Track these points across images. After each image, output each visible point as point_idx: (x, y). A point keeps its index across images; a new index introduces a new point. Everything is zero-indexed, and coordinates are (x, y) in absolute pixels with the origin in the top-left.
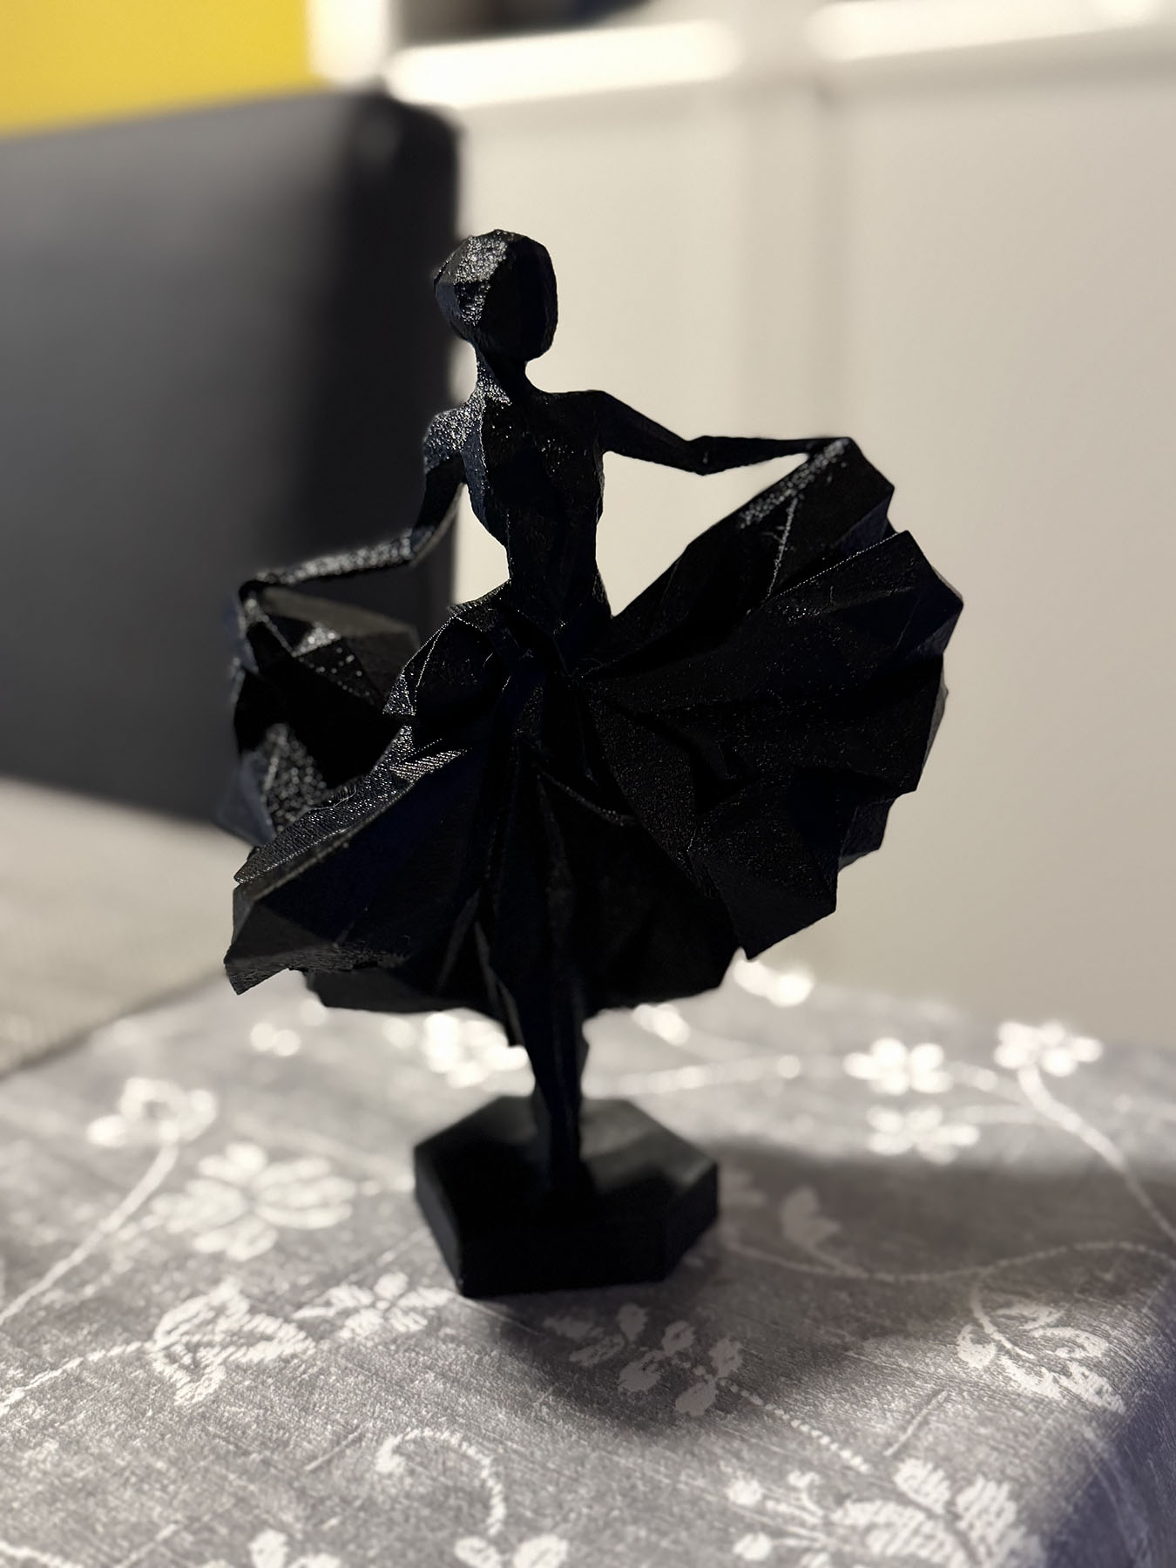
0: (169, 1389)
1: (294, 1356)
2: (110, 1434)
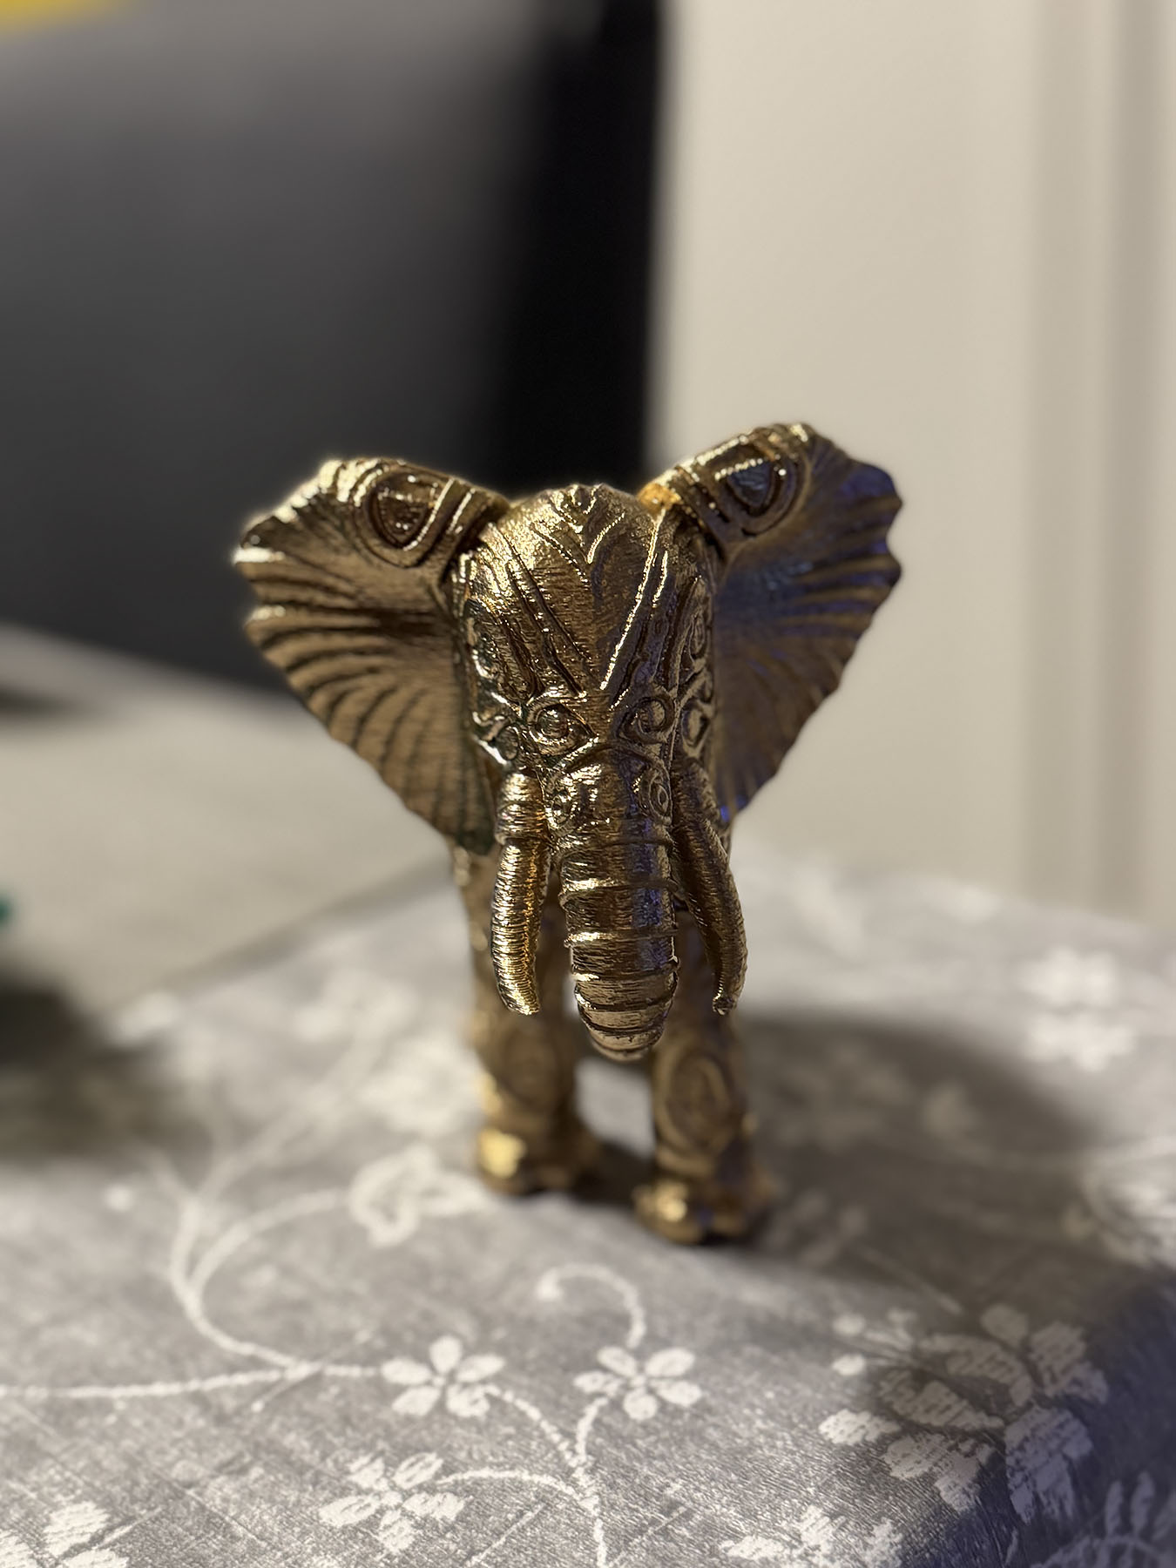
0: (367, 1232)
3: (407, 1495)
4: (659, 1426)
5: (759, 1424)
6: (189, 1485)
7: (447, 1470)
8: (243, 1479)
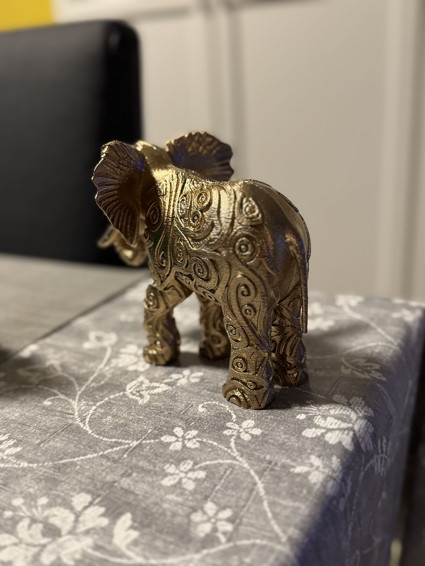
0: (136, 401)
1: (167, 390)
2: (124, 413)
3: (186, 473)
4: (254, 441)
5: (283, 436)
6: (114, 482)
7: (195, 464)
8: (131, 478)
